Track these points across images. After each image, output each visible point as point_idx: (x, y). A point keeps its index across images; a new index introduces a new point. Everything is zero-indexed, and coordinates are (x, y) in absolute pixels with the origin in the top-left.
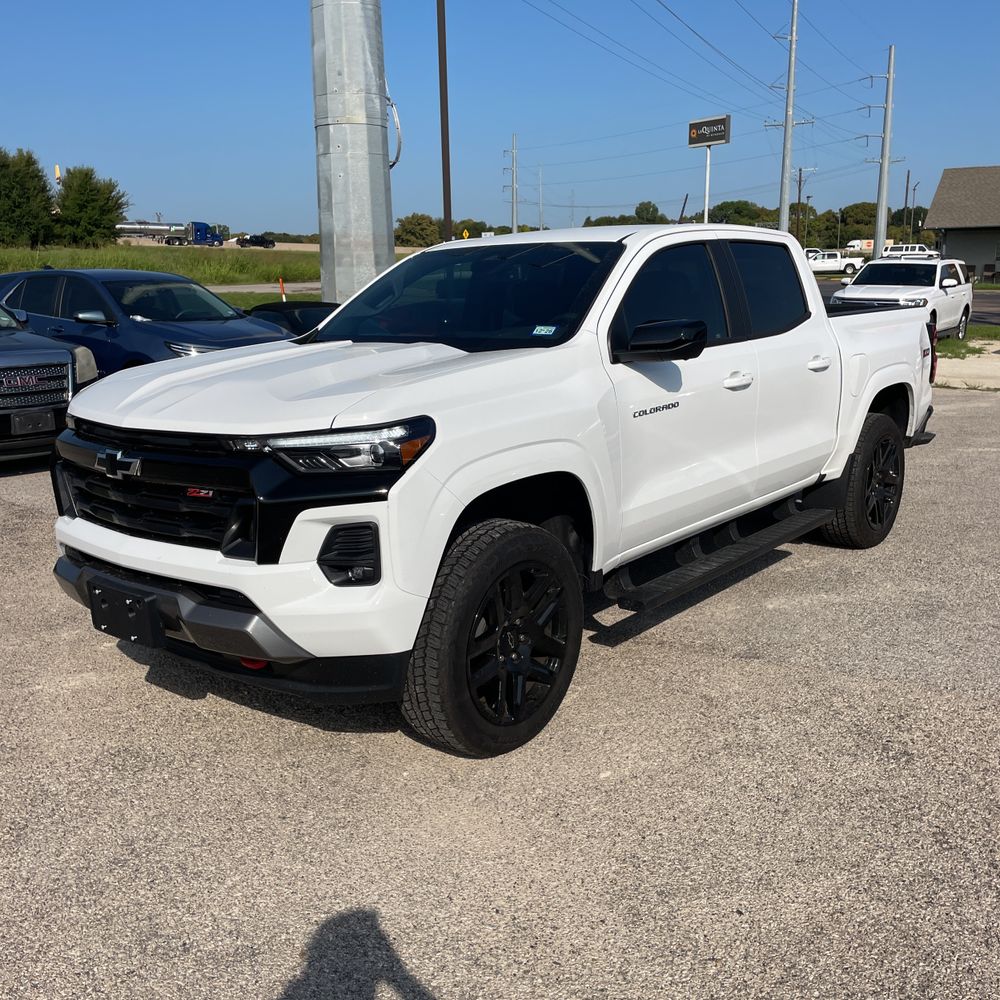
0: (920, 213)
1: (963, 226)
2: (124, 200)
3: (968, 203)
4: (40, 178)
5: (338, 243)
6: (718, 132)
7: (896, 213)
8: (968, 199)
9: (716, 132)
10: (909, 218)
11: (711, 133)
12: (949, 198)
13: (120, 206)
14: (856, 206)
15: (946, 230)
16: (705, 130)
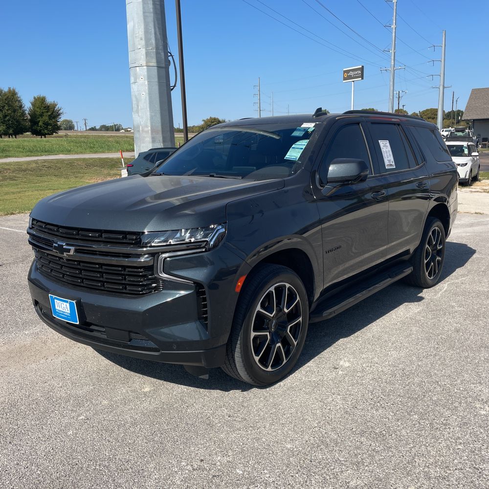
0: (459, 113)
1: (483, 118)
2: (61, 111)
3: (485, 106)
4: (19, 101)
5: (142, 130)
6: (358, 74)
7: (447, 113)
8: (485, 104)
9: (356, 74)
10: (454, 116)
11: (354, 75)
12: (475, 104)
13: (59, 115)
14: (427, 110)
15: (474, 120)
16: (351, 73)
